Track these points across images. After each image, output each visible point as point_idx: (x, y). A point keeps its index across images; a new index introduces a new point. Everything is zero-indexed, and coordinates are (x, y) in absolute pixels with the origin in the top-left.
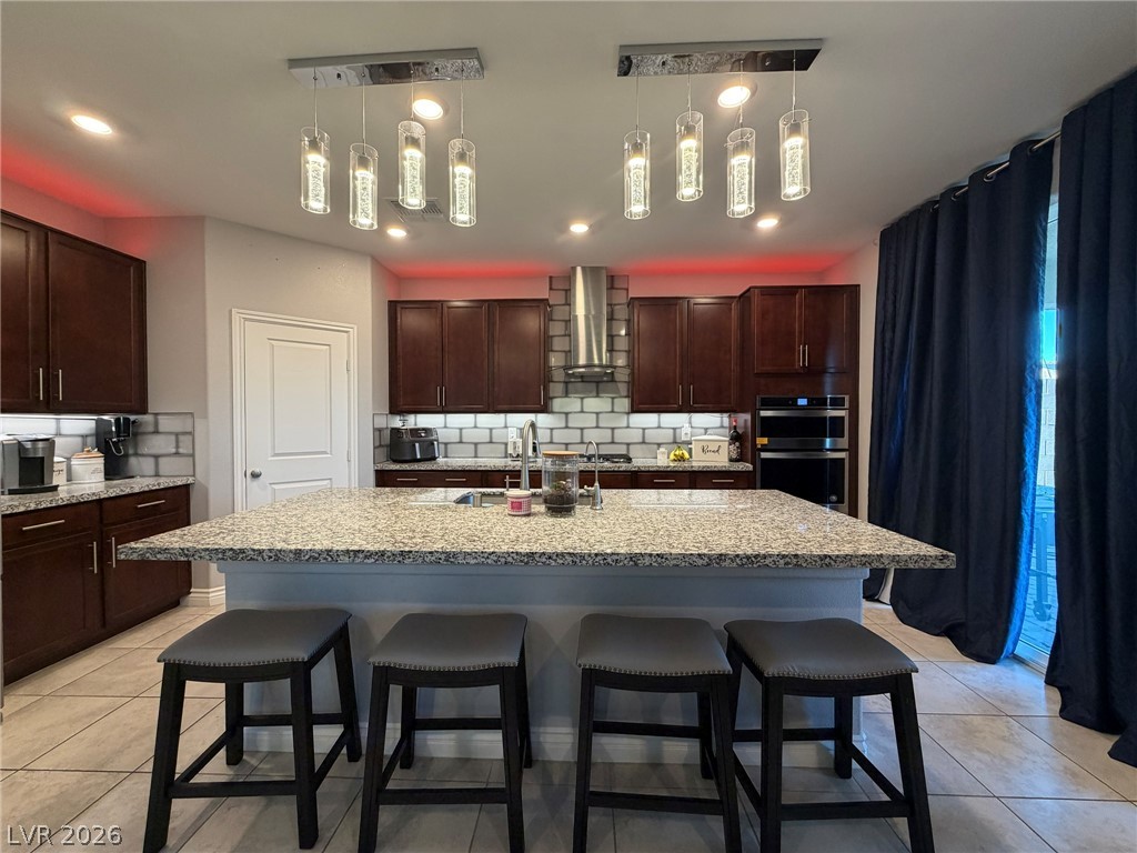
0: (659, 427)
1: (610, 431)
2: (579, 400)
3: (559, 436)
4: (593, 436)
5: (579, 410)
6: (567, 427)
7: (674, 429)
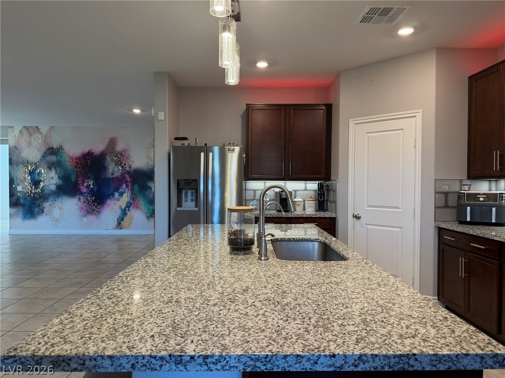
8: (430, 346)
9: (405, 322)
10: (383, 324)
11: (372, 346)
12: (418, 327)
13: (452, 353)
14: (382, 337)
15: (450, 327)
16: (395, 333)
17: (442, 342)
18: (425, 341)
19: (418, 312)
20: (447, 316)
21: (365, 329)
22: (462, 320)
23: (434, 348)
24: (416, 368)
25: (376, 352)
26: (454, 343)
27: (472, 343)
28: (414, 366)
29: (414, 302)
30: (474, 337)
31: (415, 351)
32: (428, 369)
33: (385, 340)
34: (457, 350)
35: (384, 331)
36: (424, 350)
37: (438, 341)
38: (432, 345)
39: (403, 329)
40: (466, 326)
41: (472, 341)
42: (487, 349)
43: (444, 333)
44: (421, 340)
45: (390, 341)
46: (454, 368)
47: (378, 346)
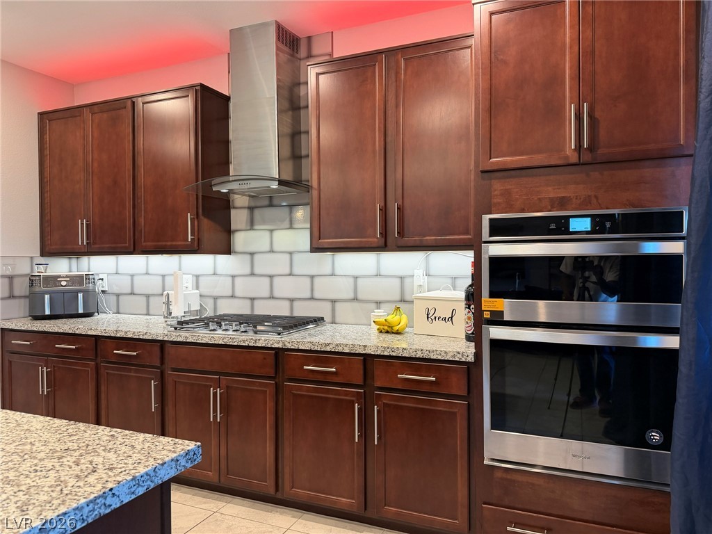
0: (378, 275)
1: (308, 280)
2: (267, 234)
3: (243, 287)
4: (285, 287)
5: (267, 248)
6: (252, 274)
7: (402, 278)
8: (121, 472)
9: (68, 459)
10: (39, 473)
11: (50, 505)
12: (89, 458)
13: (150, 468)
14: (53, 489)
15: (125, 444)
16: (67, 478)
17: (130, 462)
18: (110, 469)
19: (75, 441)
20: (112, 433)
21: (19, 491)
22: (131, 432)
23: (127, 472)
24: (114, 506)
25: (63, 509)
26: (143, 458)
27: (160, 451)
28: (111, 505)
29: (59, 432)
30: (157, 444)
31: (110, 485)
32: (127, 501)
33: (61, 490)
34: (152, 464)
35: (51, 480)
36: (119, 479)
37: (126, 464)
38: (123, 469)
39: (73, 468)
40: (141, 436)
41: (159, 448)
42: (178, 450)
43: (124, 453)
44: (106, 471)
45: (70, 488)
46: (152, 486)
47: (59, 501)
